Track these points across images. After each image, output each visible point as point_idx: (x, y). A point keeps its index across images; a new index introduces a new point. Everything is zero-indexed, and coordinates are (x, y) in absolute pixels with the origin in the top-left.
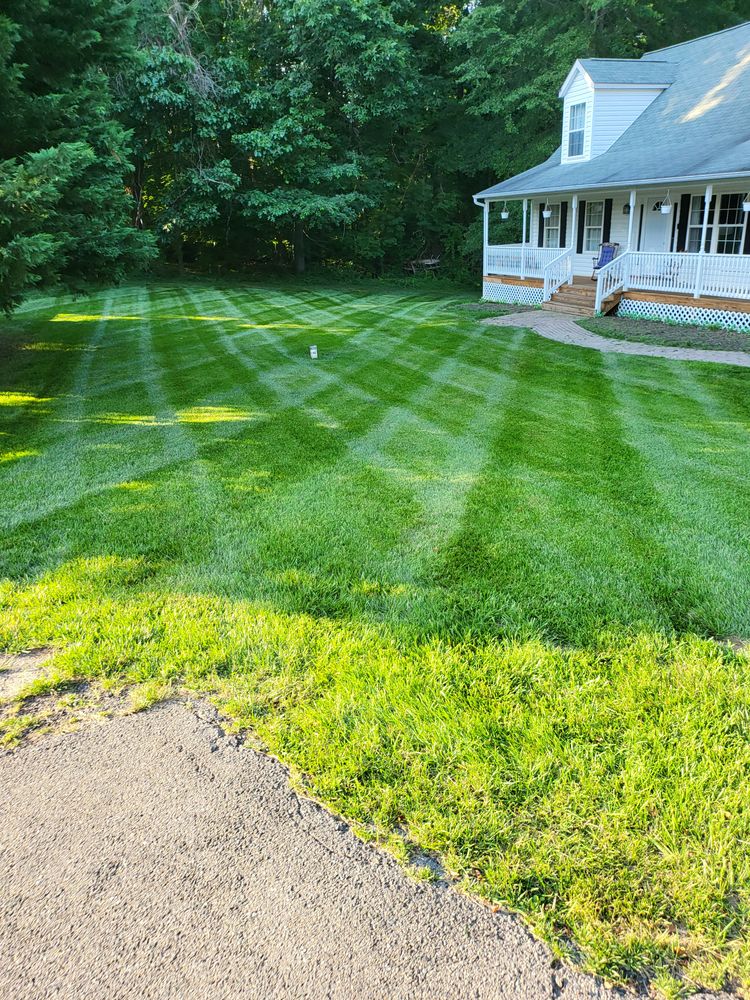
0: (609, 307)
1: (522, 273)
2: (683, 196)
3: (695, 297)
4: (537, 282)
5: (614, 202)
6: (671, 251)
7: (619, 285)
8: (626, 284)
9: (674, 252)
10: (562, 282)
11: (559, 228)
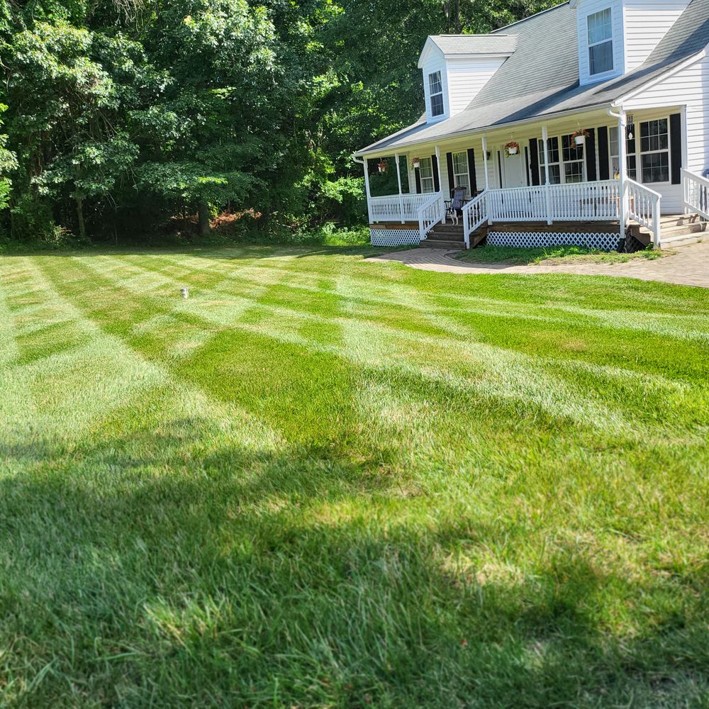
0: (477, 240)
1: (403, 219)
2: (530, 140)
3: (549, 224)
4: (414, 225)
5: (475, 151)
6: (529, 185)
7: (484, 220)
8: (491, 218)
9: (531, 186)
10: (436, 222)
11: (433, 177)
